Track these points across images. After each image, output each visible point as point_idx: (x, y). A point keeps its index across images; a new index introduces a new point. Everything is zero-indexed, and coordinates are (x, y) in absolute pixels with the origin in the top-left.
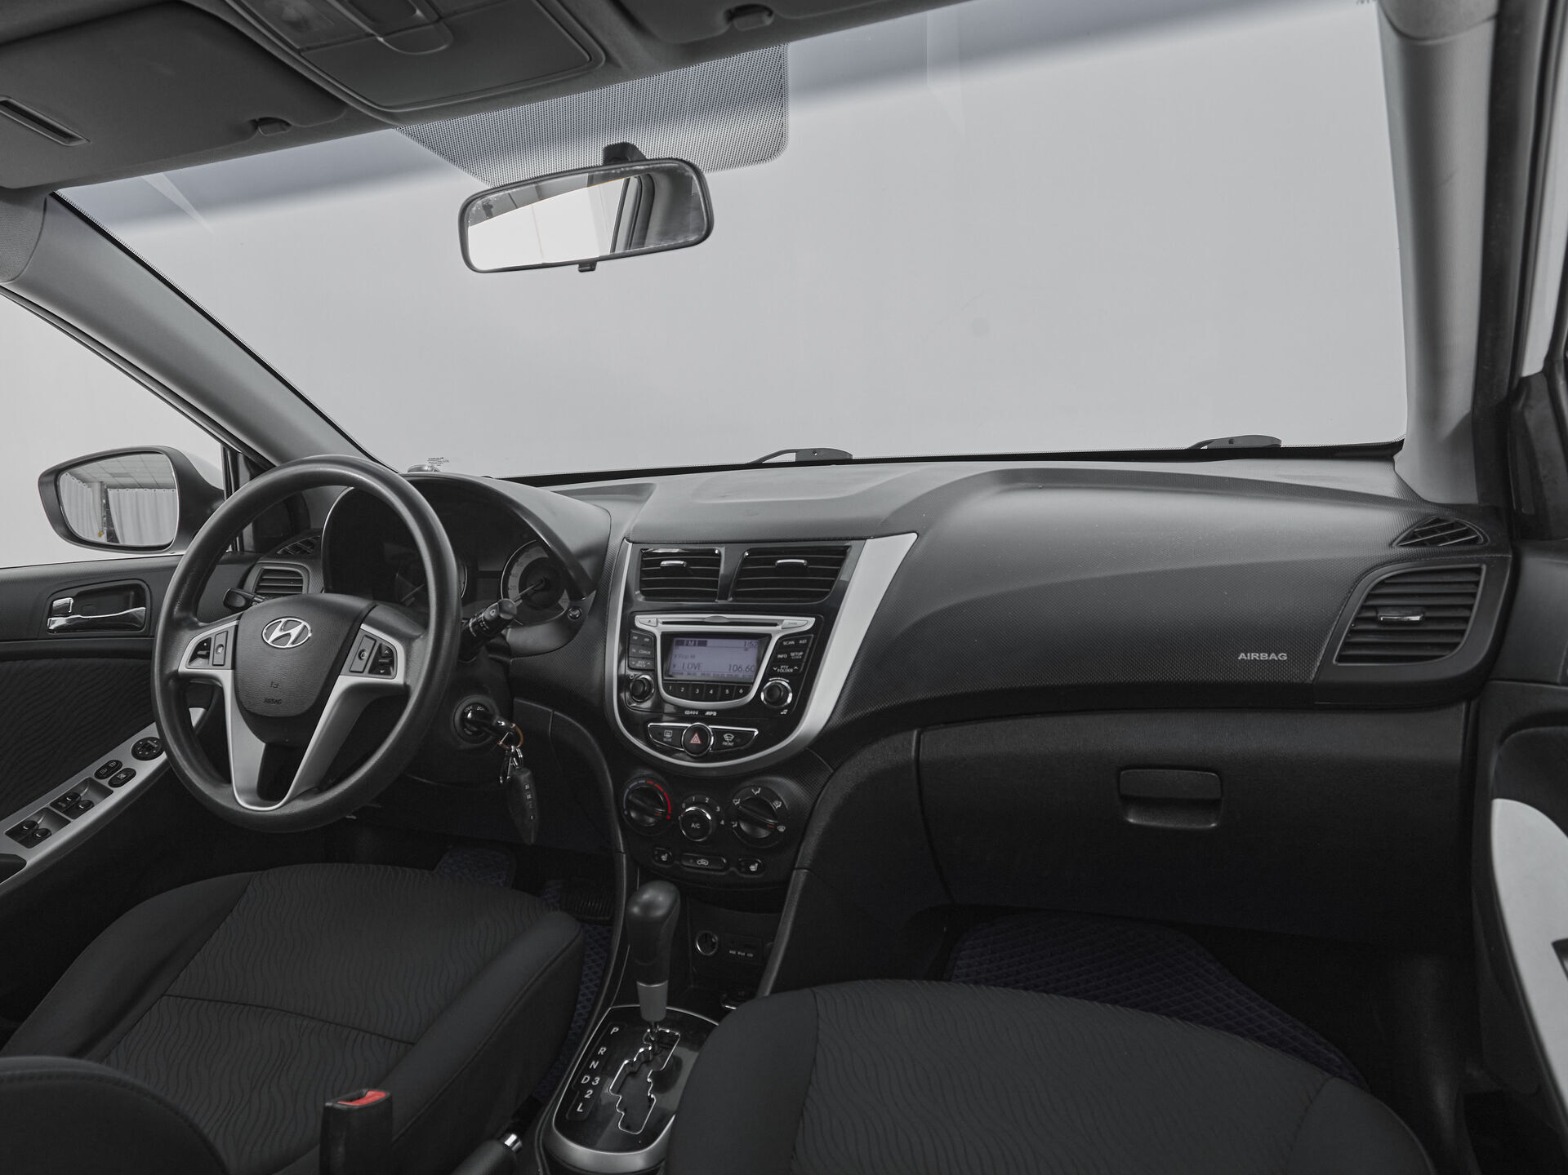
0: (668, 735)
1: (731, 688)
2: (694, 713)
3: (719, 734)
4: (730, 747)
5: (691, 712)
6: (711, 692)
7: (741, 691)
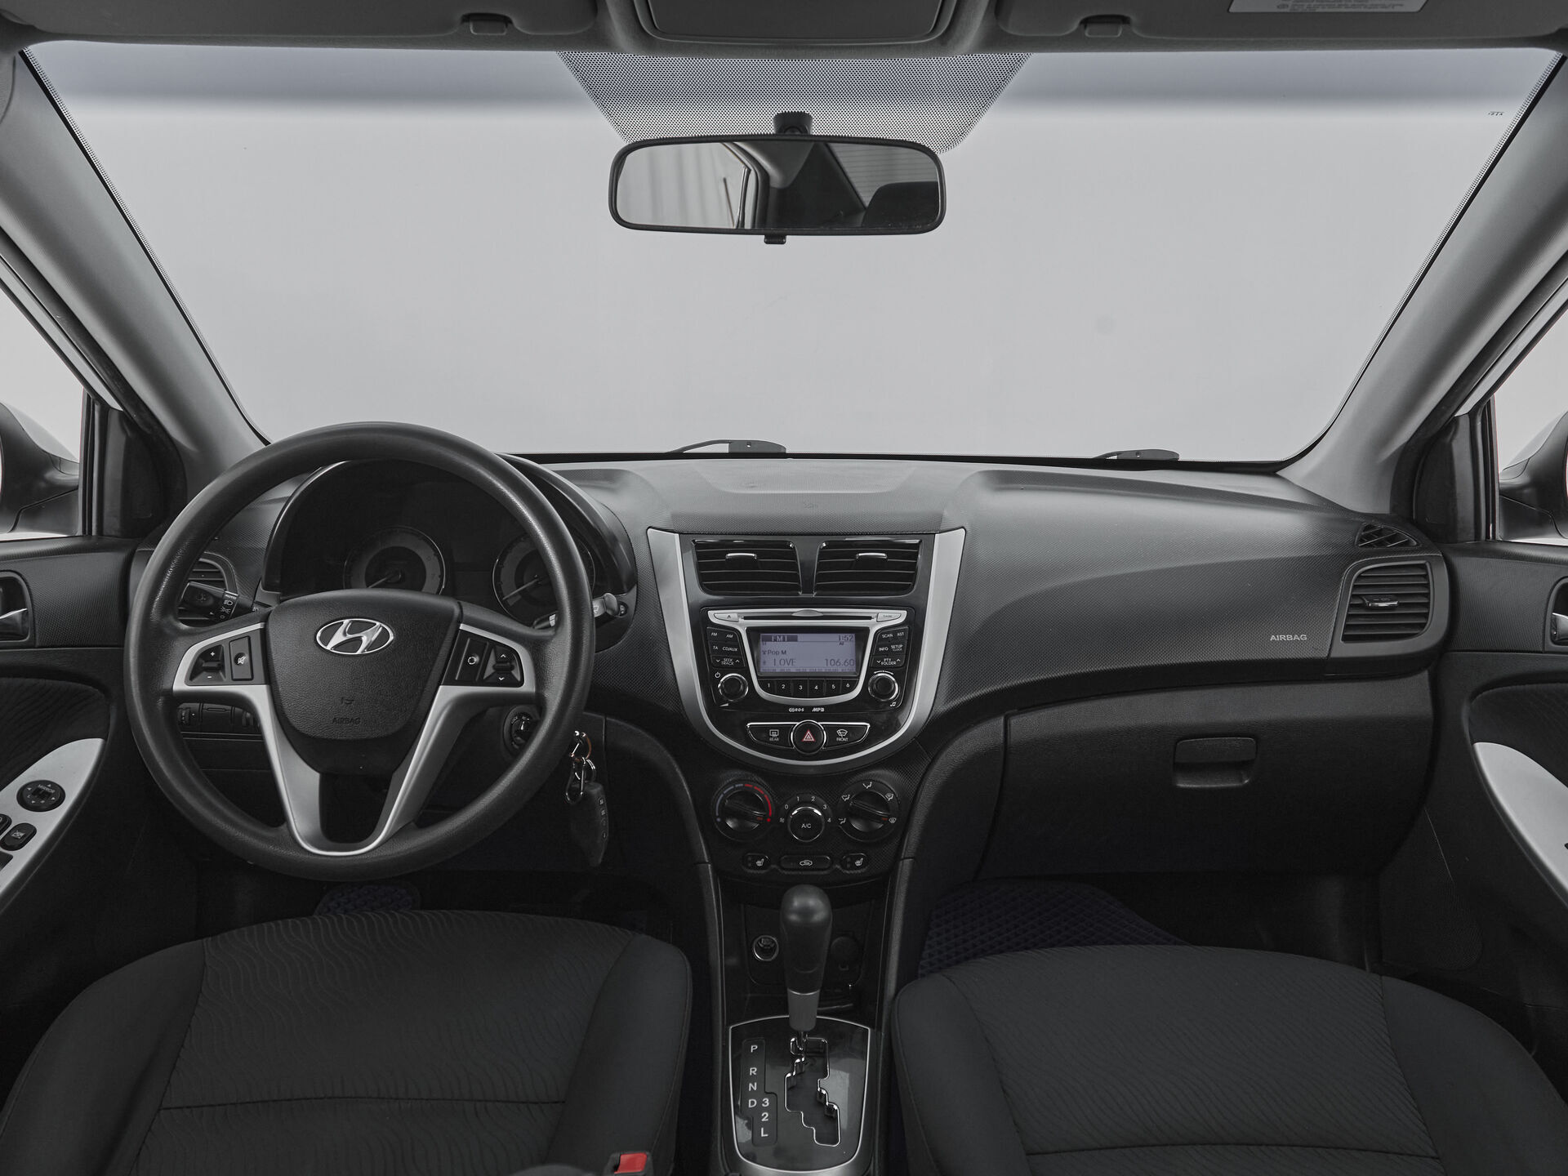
0: (774, 734)
1: (837, 683)
2: (799, 710)
3: (832, 731)
4: (844, 743)
5: (796, 710)
6: (816, 688)
7: (848, 685)
